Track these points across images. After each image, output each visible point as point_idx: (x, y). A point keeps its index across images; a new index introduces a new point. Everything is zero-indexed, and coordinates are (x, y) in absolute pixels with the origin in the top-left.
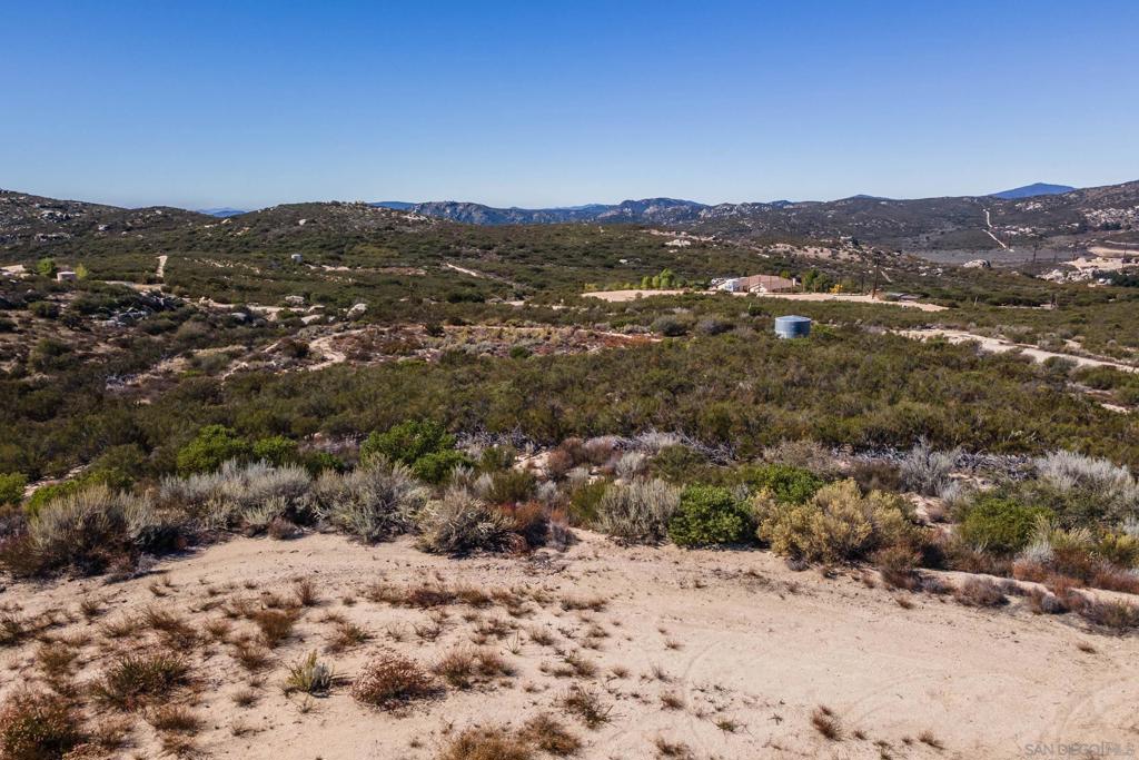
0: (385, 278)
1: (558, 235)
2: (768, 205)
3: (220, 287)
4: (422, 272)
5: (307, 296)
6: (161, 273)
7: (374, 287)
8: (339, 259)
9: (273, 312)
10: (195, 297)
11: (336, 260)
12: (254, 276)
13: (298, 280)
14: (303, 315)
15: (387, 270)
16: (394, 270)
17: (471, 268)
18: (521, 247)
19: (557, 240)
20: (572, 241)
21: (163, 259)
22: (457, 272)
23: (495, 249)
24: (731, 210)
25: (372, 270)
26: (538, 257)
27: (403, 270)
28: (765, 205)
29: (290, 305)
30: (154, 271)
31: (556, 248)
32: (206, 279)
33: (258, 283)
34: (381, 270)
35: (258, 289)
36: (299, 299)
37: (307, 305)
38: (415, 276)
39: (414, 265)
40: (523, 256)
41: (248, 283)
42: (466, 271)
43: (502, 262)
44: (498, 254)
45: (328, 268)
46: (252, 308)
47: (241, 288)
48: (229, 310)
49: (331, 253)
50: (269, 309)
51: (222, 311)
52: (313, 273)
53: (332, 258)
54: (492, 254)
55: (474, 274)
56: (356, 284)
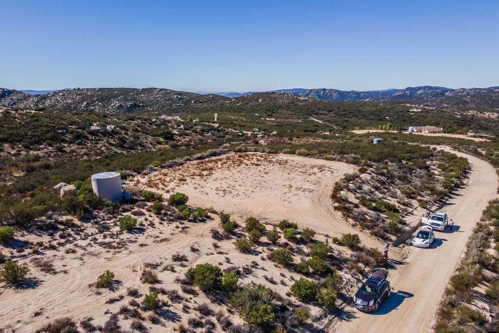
0: (287, 123)
1: (361, 106)
2: (485, 89)
3: (234, 126)
4: (300, 121)
5: (260, 129)
6: (216, 120)
7: (282, 126)
8: (272, 116)
9: (250, 133)
10: (228, 128)
11: (270, 116)
12: (243, 121)
13: (257, 123)
14: (258, 135)
15: (288, 120)
16: (290, 120)
17: (320, 120)
18: (344, 111)
19: (361, 108)
20: (367, 108)
21: (216, 115)
22: (314, 121)
23: (333, 112)
24: (463, 92)
25: (283, 120)
26: (350, 115)
27: (294, 120)
28: (483, 89)
29: (254, 131)
30: (214, 119)
31: (359, 111)
32: (230, 122)
33: (244, 124)
34: (286, 120)
35: (245, 126)
36: (257, 130)
37: (259, 132)
38: (297, 122)
39: (298, 118)
40: (344, 115)
41: (242, 124)
42: (317, 120)
43: (335, 117)
44: (334, 114)
45: (268, 119)
46: (244, 132)
47: (240, 126)
48: (237, 132)
49: (269, 113)
50: (248, 132)
51: (235, 132)
52: (262, 121)
53: (269, 115)
54: (332, 114)
55: (320, 122)
56: (276, 125)
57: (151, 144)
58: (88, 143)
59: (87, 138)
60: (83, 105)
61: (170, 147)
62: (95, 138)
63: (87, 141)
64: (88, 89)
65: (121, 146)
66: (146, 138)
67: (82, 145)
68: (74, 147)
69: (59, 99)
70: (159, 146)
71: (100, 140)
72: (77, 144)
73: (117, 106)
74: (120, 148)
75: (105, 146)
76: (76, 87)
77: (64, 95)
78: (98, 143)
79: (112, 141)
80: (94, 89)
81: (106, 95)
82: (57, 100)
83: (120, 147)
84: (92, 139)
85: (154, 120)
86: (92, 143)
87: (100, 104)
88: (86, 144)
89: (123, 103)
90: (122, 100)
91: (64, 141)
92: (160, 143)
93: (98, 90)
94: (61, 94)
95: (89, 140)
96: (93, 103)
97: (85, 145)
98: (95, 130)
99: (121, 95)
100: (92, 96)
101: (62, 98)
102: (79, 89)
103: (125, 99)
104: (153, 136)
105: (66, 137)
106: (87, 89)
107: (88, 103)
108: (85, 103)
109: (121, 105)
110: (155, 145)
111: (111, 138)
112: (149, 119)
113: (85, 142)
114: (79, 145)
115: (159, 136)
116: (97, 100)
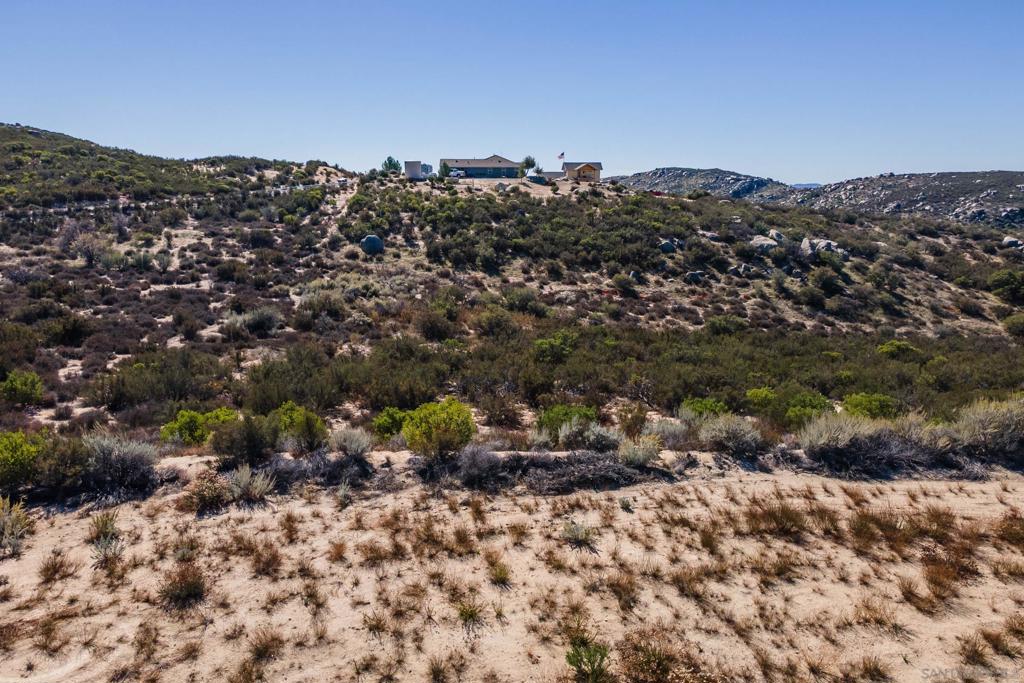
57: (934, 309)
58: (718, 281)
59: (722, 266)
60: (886, 210)
61: (1009, 329)
62: (746, 269)
63: (719, 275)
64: (913, 175)
65: (815, 304)
66: (930, 290)
67: (697, 282)
68: (669, 286)
69: (843, 197)
70: (964, 321)
71: (759, 276)
72: (685, 281)
73: (969, 213)
74: (805, 308)
75: (763, 296)
76: (886, 171)
77: (854, 189)
78: (746, 285)
79: (793, 284)
80: (926, 176)
81: (949, 188)
82: (839, 198)
83: (807, 304)
84: (736, 273)
85: (1007, 239)
86: (729, 284)
87: (927, 208)
88: (712, 282)
89: (988, 207)
90: (988, 201)
91: (658, 268)
92: (974, 312)
93: (935, 178)
94: (849, 187)
95: (727, 273)
96: (910, 206)
97: (706, 284)
98: (762, 246)
99: (989, 187)
100: (916, 189)
101: (850, 194)
102: (892, 175)
103: (998, 198)
104: (963, 285)
105: (672, 258)
106: (911, 176)
107: (898, 206)
108: (892, 205)
109: (981, 213)
110: (947, 316)
111: (797, 275)
112: (991, 237)
113: (713, 277)
114: (690, 283)
115: (988, 289)
116: (922, 200)
